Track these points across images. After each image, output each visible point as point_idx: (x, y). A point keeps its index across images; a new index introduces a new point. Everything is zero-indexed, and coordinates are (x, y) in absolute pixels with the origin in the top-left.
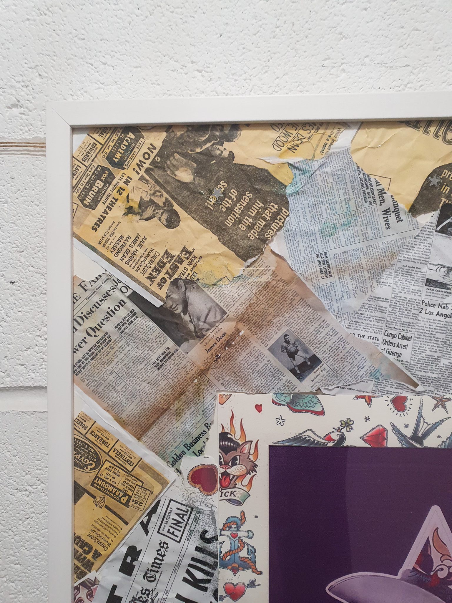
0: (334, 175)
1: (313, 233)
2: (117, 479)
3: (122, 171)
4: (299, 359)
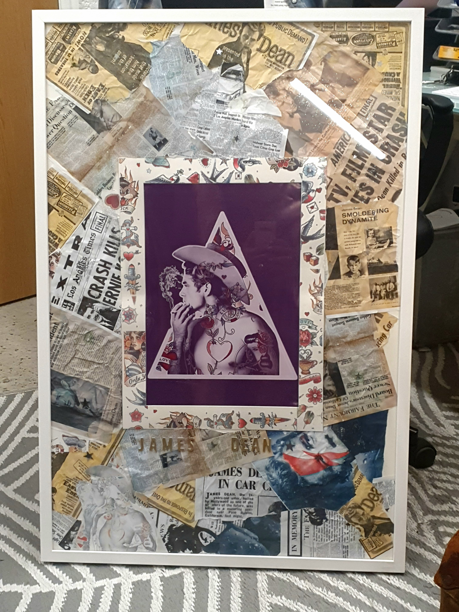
0: (172, 48)
1: (163, 77)
2: (70, 202)
3: (70, 45)
4: (158, 141)
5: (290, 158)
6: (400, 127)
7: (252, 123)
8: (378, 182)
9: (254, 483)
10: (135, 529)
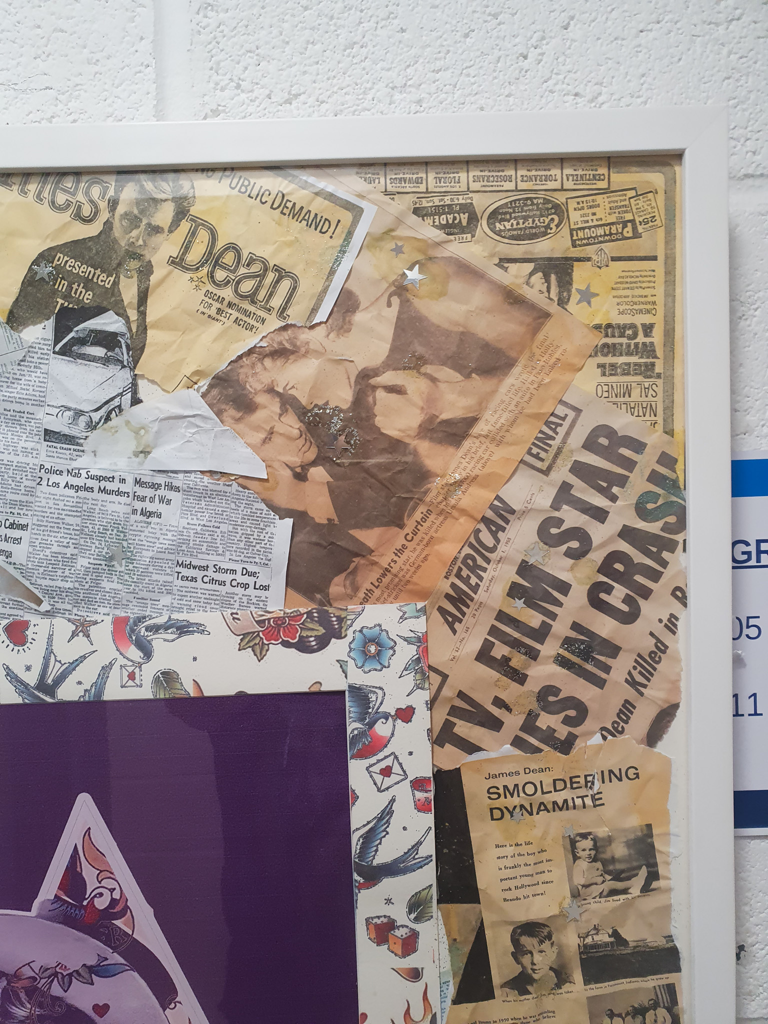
5: (302, 610)
6: (660, 502)
7: (169, 502)
8: (600, 683)
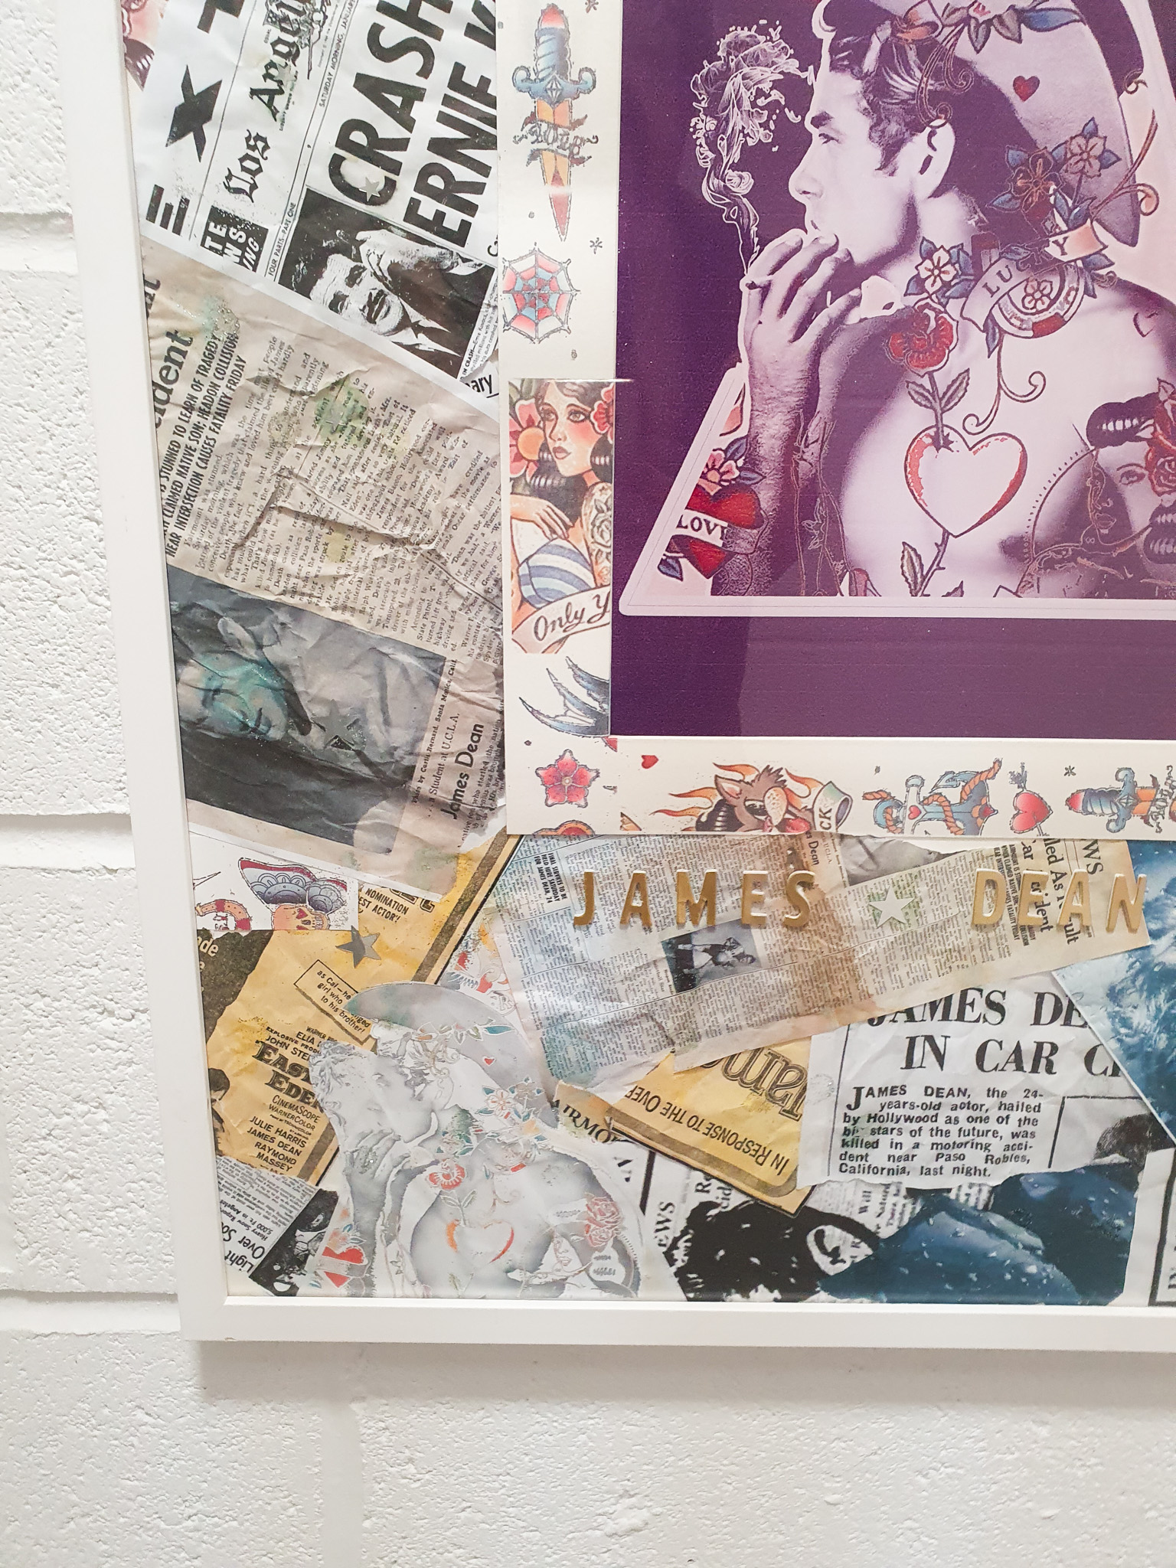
9: (1054, 1048)
10: (554, 1221)
